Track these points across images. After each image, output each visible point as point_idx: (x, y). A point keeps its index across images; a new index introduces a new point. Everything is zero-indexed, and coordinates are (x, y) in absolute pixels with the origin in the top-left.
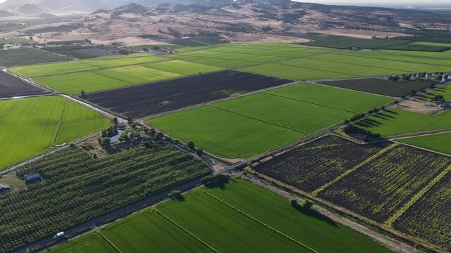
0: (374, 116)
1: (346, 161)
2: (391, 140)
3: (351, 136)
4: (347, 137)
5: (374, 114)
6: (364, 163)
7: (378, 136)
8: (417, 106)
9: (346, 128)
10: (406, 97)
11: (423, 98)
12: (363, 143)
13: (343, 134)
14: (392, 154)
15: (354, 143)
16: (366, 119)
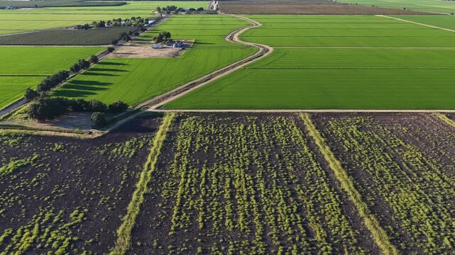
0: (85, 74)
1: (76, 216)
2: (152, 109)
3: (56, 124)
4: (46, 129)
5: (83, 71)
6: (137, 198)
7: (120, 108)
8: (144, 51)
9: (35, 107)
10: (119, 43)
11: (142, 42)
12: (97, 134)
13: (33, 124)
14: (183, 142)
15: (70, 139)
16: (73, 82)
